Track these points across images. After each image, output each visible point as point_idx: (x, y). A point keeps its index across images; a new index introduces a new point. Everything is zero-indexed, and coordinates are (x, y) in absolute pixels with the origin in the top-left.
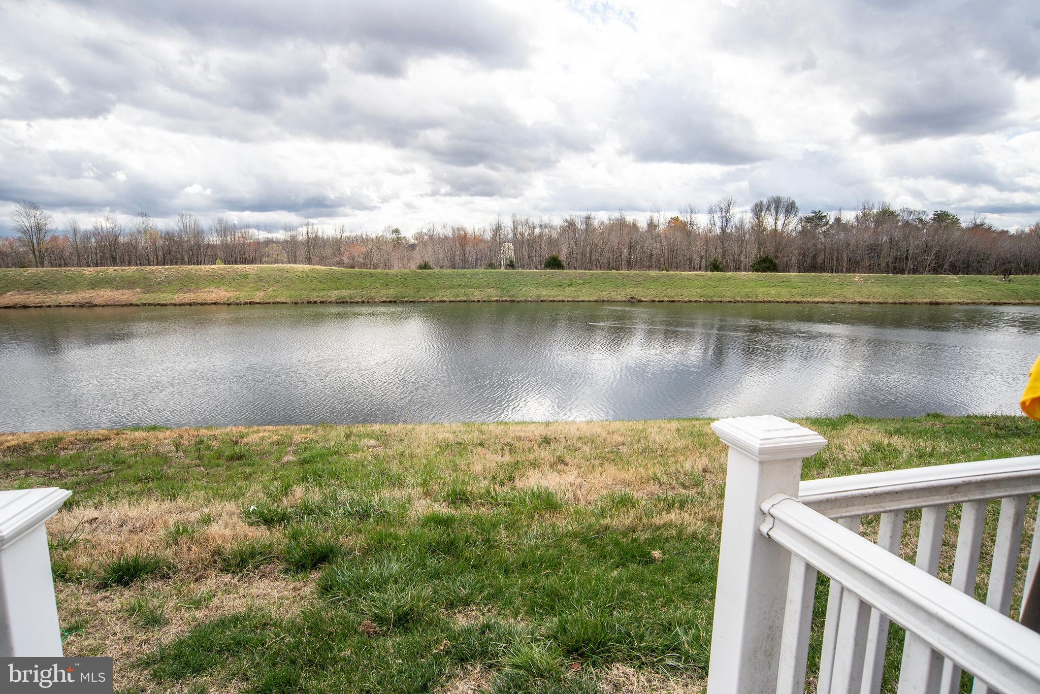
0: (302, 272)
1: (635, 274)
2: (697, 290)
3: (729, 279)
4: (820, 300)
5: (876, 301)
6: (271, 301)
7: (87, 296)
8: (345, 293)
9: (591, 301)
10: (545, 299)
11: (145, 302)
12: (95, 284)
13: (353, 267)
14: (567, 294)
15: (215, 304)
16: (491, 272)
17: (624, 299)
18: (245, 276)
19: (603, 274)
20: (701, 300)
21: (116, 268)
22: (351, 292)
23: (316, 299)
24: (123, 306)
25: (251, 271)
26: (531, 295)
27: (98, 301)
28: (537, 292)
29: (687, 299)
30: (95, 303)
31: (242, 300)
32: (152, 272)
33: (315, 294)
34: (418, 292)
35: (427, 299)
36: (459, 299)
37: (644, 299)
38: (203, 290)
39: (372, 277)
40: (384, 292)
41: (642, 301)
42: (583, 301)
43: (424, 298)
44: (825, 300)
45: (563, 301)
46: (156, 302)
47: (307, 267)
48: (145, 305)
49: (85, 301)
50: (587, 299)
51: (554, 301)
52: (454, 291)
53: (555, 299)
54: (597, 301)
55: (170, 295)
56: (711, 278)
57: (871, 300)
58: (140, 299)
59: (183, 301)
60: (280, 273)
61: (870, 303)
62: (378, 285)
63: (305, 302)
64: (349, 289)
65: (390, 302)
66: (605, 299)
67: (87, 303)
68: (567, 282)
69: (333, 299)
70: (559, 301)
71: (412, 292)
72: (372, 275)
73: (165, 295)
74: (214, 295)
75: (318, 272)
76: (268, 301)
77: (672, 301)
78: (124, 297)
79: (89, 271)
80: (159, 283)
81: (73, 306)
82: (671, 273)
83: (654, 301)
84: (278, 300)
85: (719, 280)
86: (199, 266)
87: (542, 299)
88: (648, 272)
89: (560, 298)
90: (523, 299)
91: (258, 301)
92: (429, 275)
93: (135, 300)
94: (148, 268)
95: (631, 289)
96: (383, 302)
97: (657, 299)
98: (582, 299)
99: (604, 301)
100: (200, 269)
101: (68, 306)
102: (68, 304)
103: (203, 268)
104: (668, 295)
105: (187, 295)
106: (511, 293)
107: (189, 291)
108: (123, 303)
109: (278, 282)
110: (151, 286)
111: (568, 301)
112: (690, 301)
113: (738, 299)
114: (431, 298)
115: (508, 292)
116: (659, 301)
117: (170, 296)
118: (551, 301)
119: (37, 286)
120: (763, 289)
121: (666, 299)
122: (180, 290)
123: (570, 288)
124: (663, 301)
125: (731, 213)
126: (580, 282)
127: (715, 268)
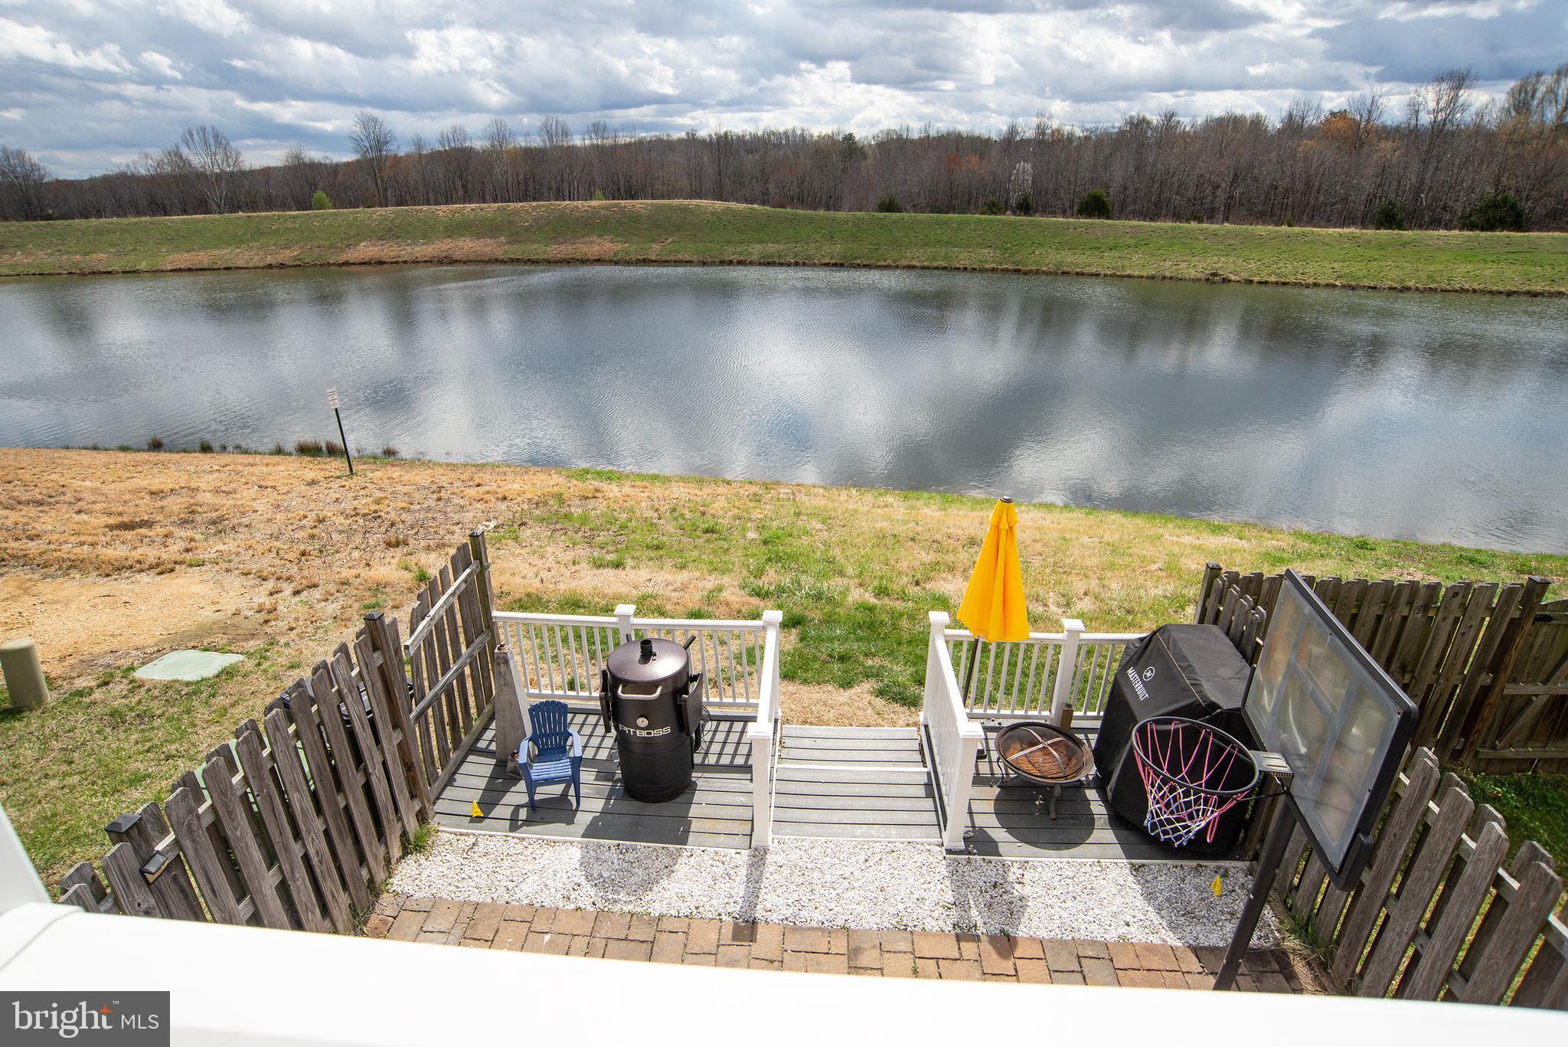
0: (713, 214)
1: (1228, 232)
2: (1335, 265)
3: (1404, 244)
6: (672, 258)
7: (445, 247)
8: (772, 248)
9: (1142, 277)
10: (1068, 269)
11: (512, 256)
12: (454, 229)
13: (783, 207)
14: (1106, 262)
15: (599, 261)
16: (989, 220)
17: (1199, 276)
18: (635, 218)
19: (1173, 229)
20: (1338, 283)
21: (473, 206)
22: (781, 247)
23: (732, 258)
24: (487, 262)
25: (643, 212)
26: (1048, 261)
27: (458, 255)
28: (1059, 256)
29: (1311, 281)
30: (455, 258)
31: (633, 257)
32: (516, 212)
33: (730, 249)
34: (876, 249)
35: (890, 262)
36: (935, 264)
37: (1233, 278)
38: (582, 240)
39: (811, 223)
40: (827, 248)
41: (1229, 281)
42: (1129, 276)
43: (885, 261)
45: (1097, 275)
46: (526, 256)
47: (719, 205)
48: (512, 261)
49: (444, 254)
50: (1136, 274)
51: (1083, 274)
52: (930, 250)
53: (1087, 270)
54: (1153, 278)
55: (542, 246)
56: (1369, 242)
58: (506, 252)
59: (558, 255)
60: (682, 215)
62: (818, 237)
63: (717, 260)
64: (778, 242)
65: (835, 265)
66: (1167, 274)
67: (446, 257)
68: (1110, 241)
69: (755, 258)
70: (1091, 275)
71: (867, 251)
72: (811, 220)
73: (535, 246)
74: (596, 248)
75: (734, 213)
76: (668, 258)
77: (1284, 284)
78: (487, 249)
79: (443, 210)
80: (527, 229)
81: (431, 261)
82: (1297, 229)
83: (1251, 282)
84: (680, 257)
85: (1381, 247)
86: (576, 203)
87: (1065, 269)
88: (1253, 227)
89: (1093, 270)
90: (1034, 268)
91: (653, 258)
92: (895, 222)
93: (500, 254)
94: (512, 205)
95: (1215, 259)
96: (826, 265)
97: (1256, 279)
98: (1129, 272)
99: (1164, 278)
100: (577, 207)
101: (426, 262)
102: (426, 259)
103: (579, 206)
104: (1278, 271)
105: (562, 247)
106: (1018, 258)
107: (565, 241)
108: (487, 258)
109: (679, 228)
110: (517, 233)
111: (1105, 275)
112: (1315, 285)
113: (1411, 284)
114: (895, 261)
115: (1012, 255)
116: (1260, 283)
117: (542, 248)
118: (1077, 273)
119: (390, 233)
120: (1470, 267)
121: (1273, 279)
122: (554, 240)
123: (1112, 253)
124: (1266, 283)
125: (1459, 103)
126: (1132, 242)
127: (1389, 219)
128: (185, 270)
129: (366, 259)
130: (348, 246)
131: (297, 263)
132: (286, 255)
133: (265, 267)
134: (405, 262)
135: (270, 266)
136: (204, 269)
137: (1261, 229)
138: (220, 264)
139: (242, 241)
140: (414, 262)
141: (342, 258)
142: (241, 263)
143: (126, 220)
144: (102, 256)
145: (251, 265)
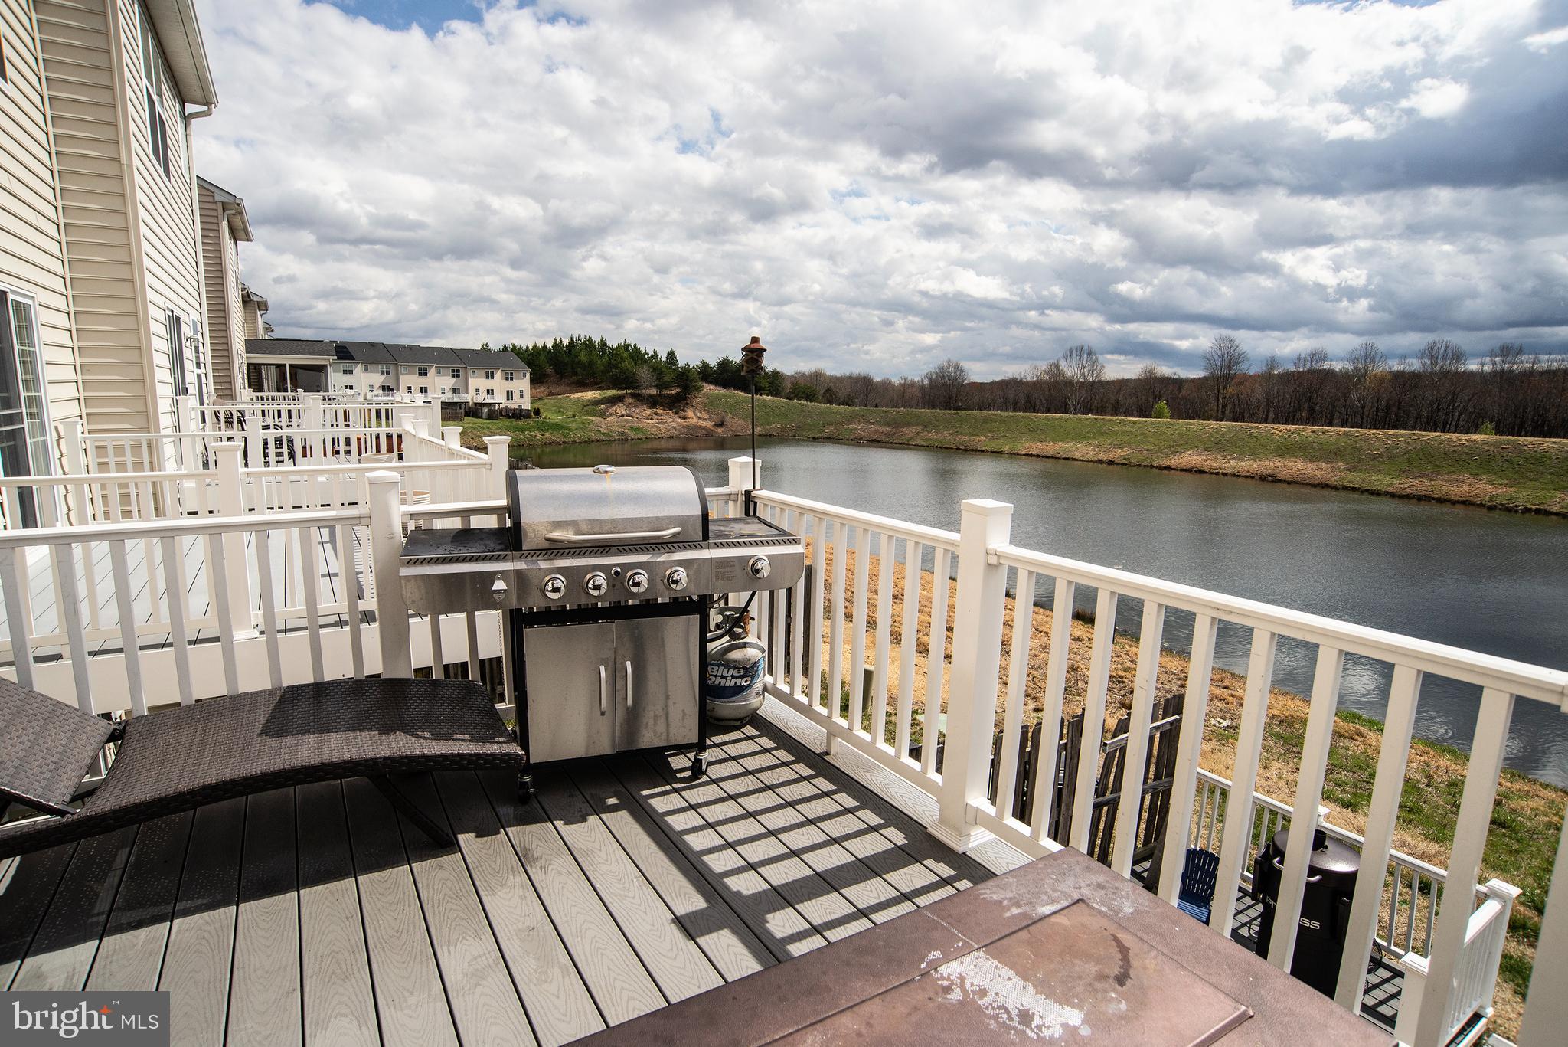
7: (1271, 465)
11: (1348, 484)
12: (1285, 450)
15: (1464, 503)
18: (1537, 459)
21: (1315, 428)
24: (1314, 486)
27: (1284, 475)
30: (1280, 476)
31: (1521, 504)
32: (1367, 438)
38: (1446, 477)
46: (1365, 486)
48: (1345, 488)
49: (1268, 472)
55: (1388, 478)
58: (1341, 479)
59: (1408, 490)
67: (1270, 476)
73: (1379, 477)
74: (1466, 488)
78: (1319, 473)
79: (1279, 430)
80: (1374, 458)
81: (1253, 477)
86: (1448, 435)
91: (1555, 509)
93: (1333, 480)
94: (1362, 431)
100: (1450, 440)
101: (1247, 477)
102: (1248, 474)
103: (1454, 439)
105: (1415, 482)
107: (1422, 476)
108: (1316, 482)
110: (1360, 461)
117: (1388, 479)
119: (1219, 445)
122: (1407, 473)
128: (1034, 456)
129: (1188, 467)
130: (1174, 453)
131: (1124, 461)
132: (1118, 454)
133: (1096, 462)
134: (1225, 474)
135: (1101, 462)
136: (1049, 457)
138: (1062, 454)
139: (1085, 438)
140: (1234, 475)
141: (1165, 463)
142: (1078, 456)
143: (1006, 414)
144: (982, 438)
145: (1085, 459)
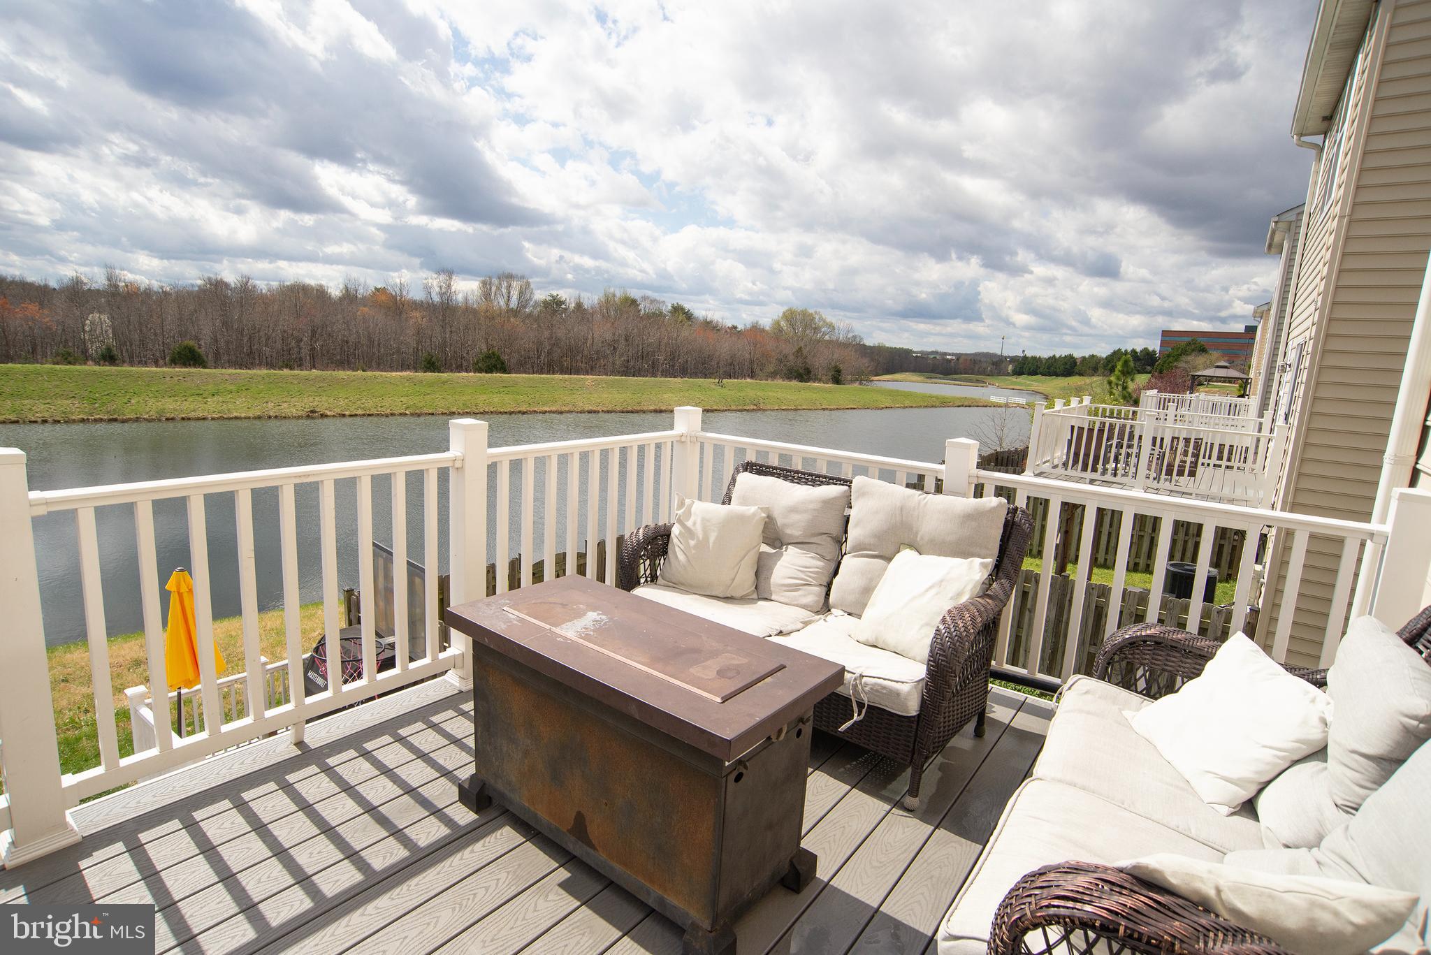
1: (316, 377)
2: (402, 399)
3: (444, 383)
4: (548, 409)
5: (605, 409)
9: (249, 418)
10: (172, 415)
14: (211, 407)
16: (66, 371)
17: (300, 413)
19: (269, 376)
20: (407, 412)
26: (148, 410)
28: (158, 405)
29: (388, 411)
37: (329, 413)
41: (327, 416)
42: (236, 418)
44: (553, 409)
45: (204, 419)
50: (243, 415)
51: (189, 419)
53: (193, 415)
54: (259, 418)
56: (421, 382)
57: (600, 409)
61: (599, 412)
66: (272, 413)
68: (211, 387)
70: (198, 419)
82: (369, 373)
83: (344, 415)
85: (431, 385)
87: (168, 415)
88: (336, 372)
89: (199, 414)
90: (133, 416)
95: (311, 399)
97: (347, 413)
98: (235, 414)
99: (270, 417)
104: (362, 406)
106: (110, 409)
111: (213, 419)
112: (392, 414)
113: (454, 410)
115: (103, 404)
116: (351, 416)
118: (183, 419)
120: (485, 397)
121: (360, 412)
123: (216, 398)
124: (356, 415)
125: (453, 290)
126: (232, 387)
127: (431, 366)
137: (342, 374)
